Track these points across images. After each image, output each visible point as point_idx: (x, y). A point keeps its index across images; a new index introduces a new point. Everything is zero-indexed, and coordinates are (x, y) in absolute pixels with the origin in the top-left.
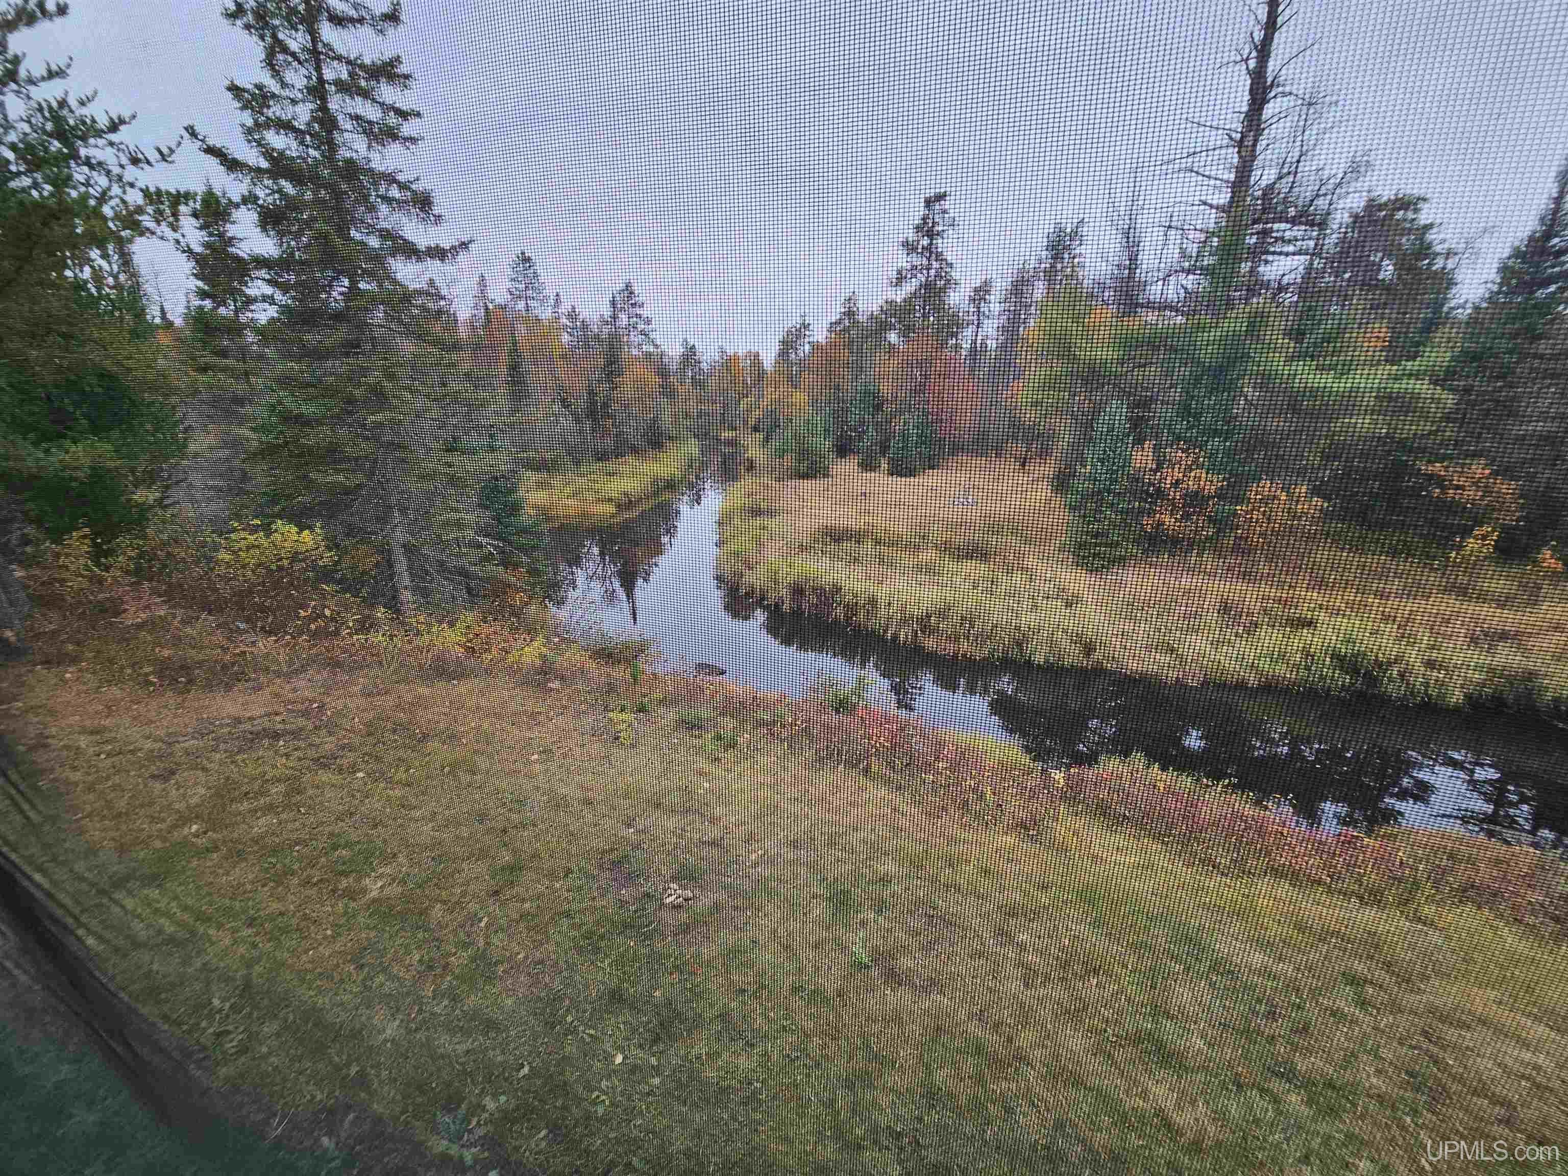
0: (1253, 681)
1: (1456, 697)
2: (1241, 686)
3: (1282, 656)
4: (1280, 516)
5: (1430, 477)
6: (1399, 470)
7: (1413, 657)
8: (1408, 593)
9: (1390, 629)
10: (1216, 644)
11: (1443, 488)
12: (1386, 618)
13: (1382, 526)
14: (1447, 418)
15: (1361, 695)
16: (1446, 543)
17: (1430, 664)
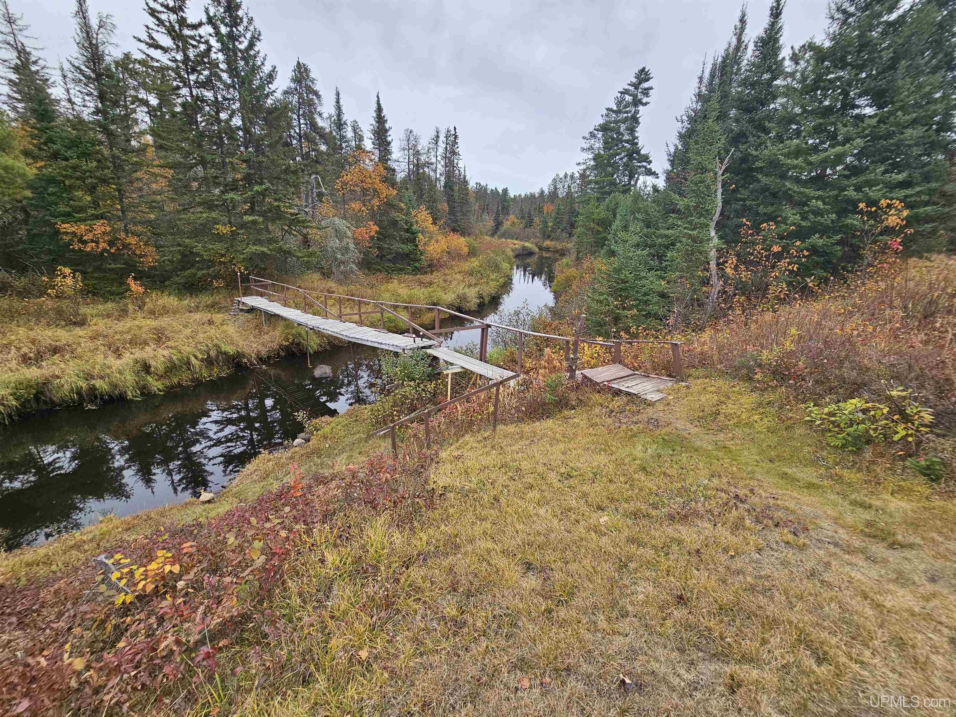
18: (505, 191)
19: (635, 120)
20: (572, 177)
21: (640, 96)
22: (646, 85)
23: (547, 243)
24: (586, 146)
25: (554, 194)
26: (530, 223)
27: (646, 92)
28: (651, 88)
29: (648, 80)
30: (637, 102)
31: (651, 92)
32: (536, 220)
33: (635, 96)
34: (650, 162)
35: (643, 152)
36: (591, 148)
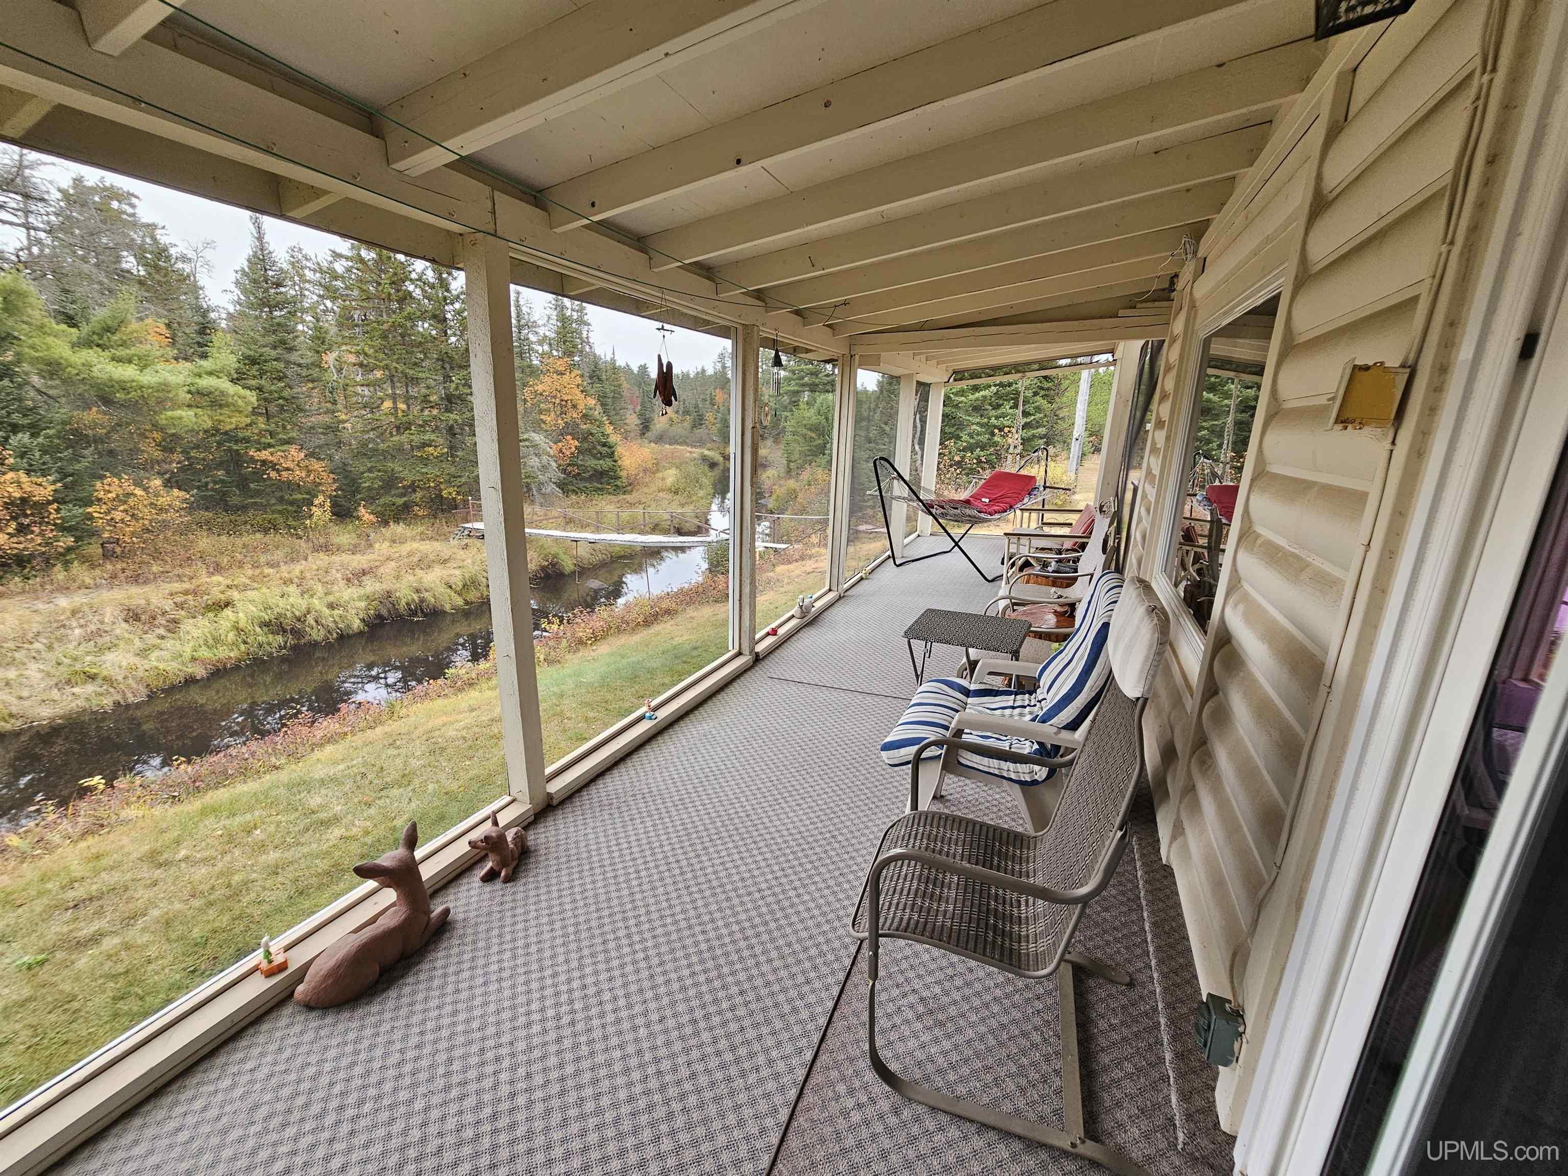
0: (200, 672)
1: (357, 624)
2: (190, 681)
3: (217, 640)
4: (146, 512)
5: (264, 462)
6: (235, 460)
7: (317, 603)
8: (292, 559)
9: (292, 589)
10: (143, 653)
11: (278, 471)
12: (287, 582)
13: (244, 508)
14: (254, 412)
15: (294, 648)
16: (298, 515)
17: (331, 606)
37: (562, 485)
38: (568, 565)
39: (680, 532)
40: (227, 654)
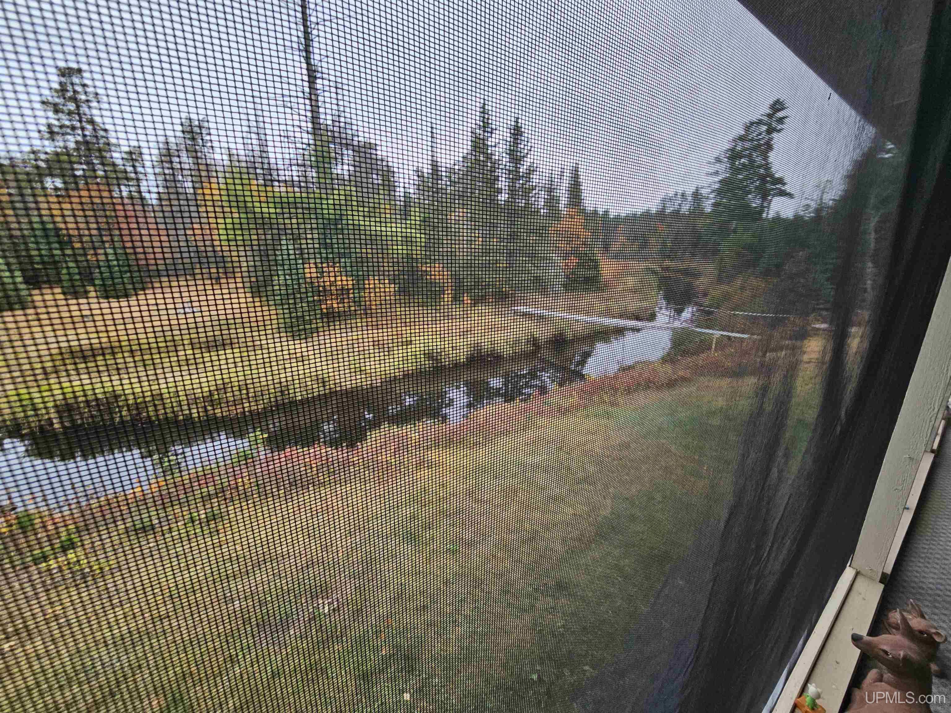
1: (463, 359)
5: (424, 271)
18: (606, 212)
19: (769, 147)
20: (683, 195)
21: (774, 124)
22: (780, 114)
23: (667, 263)
24: (712, 170)
25: (661, 214)
26: (645, 245)
27: (781, 120)
28: (786, 117)
29: (783, 109)
30: (771, 130)
31: (786, 121)
32: (653, 240)
33: (769, 125)
34: (784, 184)
35: (777, 176)
36: (717, 173)
37: (565, 286)
38: (569, 335)
39: (638, 318)
40: (410, 367)
